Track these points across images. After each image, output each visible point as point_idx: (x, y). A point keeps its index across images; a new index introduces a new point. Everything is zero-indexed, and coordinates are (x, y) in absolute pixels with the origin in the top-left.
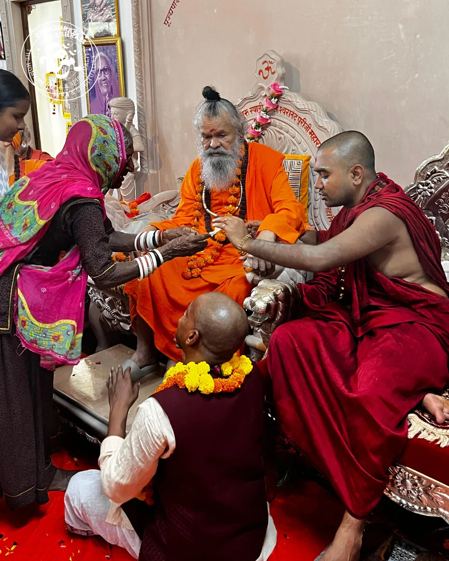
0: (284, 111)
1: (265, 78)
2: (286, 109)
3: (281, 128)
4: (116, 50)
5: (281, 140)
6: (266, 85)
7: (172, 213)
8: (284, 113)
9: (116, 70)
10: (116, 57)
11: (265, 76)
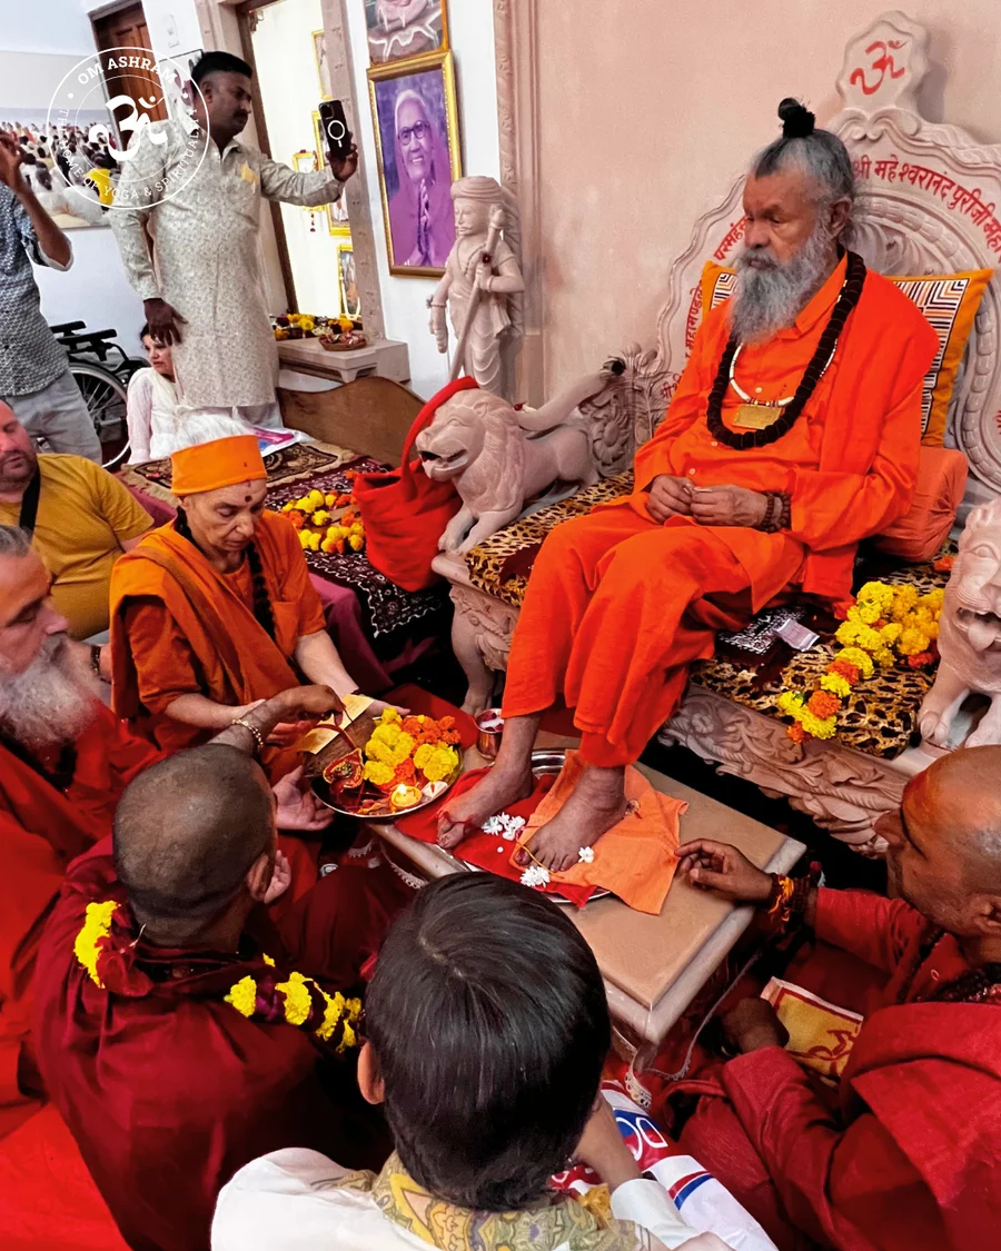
0: (912, 175)
1: (868, 91)
2: (919, 168)
3: (899, 220)
4: (441, 82)
5: (892, 250)
6: (868, 110)
7: (597, 420)
8: (913, 180)
9: (443, 126)
10: (440, 97)
11: (869, 84)
